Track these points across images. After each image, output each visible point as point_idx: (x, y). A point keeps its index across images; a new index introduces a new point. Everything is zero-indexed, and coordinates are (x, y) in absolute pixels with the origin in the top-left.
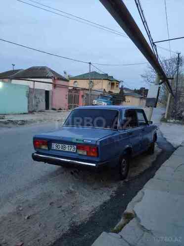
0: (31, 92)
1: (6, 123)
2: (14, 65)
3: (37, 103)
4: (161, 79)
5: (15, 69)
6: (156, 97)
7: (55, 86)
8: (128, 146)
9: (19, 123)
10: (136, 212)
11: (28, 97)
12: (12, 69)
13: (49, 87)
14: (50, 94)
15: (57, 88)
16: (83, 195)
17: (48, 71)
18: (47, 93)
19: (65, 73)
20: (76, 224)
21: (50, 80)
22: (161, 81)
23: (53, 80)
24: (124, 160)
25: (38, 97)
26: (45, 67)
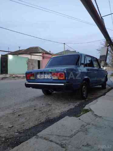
0: (29, 62)
1: (14, 78)
2: (19, 47)
3: (33, 68)
4: (109, 43)
5: (20, 49)
6: (106, 55)
7: (43, 58)
8: (86, 77)
9: (21, 77)
10: (91, 108)
11: (28, 64)
12: (19, 50)
13: (40, 58)
14: (41, 62)
15: (45, 59)
16: (57, 106)
17: (39, 49)
18: (39, 62)
19: (50, 52)
20: (50, 118)
21: (41, 54)
22: (108, 45)
23: (42, 54)
24: (84, 87)
25: (33, 64)
26: (38, 47)
